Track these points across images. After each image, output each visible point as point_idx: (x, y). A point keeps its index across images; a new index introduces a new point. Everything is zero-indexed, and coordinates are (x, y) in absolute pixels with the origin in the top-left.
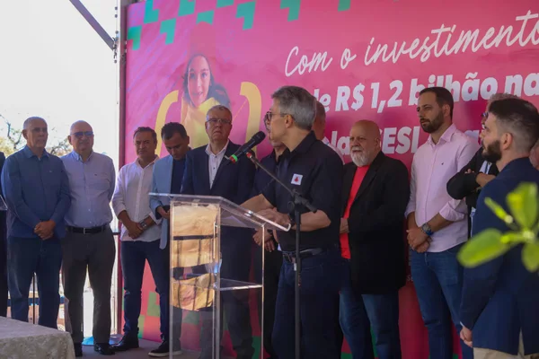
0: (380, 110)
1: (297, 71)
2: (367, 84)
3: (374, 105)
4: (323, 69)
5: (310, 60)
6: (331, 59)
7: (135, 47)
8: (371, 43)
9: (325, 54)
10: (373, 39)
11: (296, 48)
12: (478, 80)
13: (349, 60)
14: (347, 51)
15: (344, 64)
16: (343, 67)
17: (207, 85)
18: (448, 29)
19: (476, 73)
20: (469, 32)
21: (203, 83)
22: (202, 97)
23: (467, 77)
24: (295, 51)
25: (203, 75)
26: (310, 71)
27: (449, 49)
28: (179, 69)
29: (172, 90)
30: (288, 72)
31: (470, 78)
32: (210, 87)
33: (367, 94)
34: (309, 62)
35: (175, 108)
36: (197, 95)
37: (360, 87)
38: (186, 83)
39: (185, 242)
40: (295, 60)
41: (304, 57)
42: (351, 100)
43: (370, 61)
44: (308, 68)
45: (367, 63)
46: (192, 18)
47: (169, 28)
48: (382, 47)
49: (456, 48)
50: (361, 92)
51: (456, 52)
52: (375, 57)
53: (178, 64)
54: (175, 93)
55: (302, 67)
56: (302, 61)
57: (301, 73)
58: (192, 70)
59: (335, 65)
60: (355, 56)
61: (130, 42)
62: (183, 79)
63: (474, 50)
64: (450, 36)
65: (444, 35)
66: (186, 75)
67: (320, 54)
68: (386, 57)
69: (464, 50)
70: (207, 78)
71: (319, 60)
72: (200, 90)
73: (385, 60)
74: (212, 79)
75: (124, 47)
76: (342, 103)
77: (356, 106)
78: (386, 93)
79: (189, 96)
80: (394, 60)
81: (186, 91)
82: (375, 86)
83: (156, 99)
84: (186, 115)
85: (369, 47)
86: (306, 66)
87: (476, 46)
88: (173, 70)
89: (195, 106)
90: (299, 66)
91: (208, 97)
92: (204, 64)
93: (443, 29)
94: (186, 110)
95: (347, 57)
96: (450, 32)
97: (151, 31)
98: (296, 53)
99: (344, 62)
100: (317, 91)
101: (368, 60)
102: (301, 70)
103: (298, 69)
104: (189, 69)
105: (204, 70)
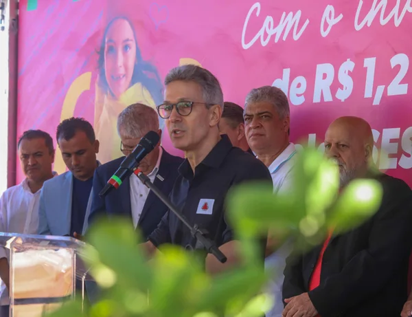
0: (377, 102)
1: (259, 41)
2: (359, 58)
3: (368, 94)
4: (296, 37)
5: (276, 24)
6: (307, 22)
9: (299, 13)
11: (257, 5)
13: (333, 22)
14: (330, 8)
15: (325, 30)
16: (324, 34)
17: (131, 63)
21: (126, 60)
22: (124, 82)
24: (256, 9)
25: (126, 47)
26: (276, 40)
28: (92, 40)
29: (82, 71)
30: (246, 42)
32: (136, 67)
33: (358, 75)
34: (275, 26)
35: (86, 98)
36: (116, 79)
37: (349, 65)
38: (102, 59)
40: (256, 24)
41: (269, 19)
42: (336, 86)
43: (363, 24)
44: (273, 36)
45: (358, 27)
50: (350, 73)
52: (369, 18)
53: (91, 32)
54: (87, 76)
55: (266, 35)
56: (266, 24)
57: (264, 44)
59: (313, 31)
60: (341, 16)
66: (103, 49)
67: (291, 14)
68: (385, 17)
70: (132, 53)
71: (291, 23)
72: (122, 71)
73: (383, 22)
74: (138, 54)
75: (15, 7)
76: (322, 90)
77: (343, 95)
78: (385, 74)
79: (106, 81)
80: (397, 23)
81: (102, 74)
82: (370, 63)
83: (61, 85)
86: (270, 32)
88: (84, 41)
89: (114, 97)
90: (261, 33)
91: (133, 83)
92: (127, 31)
94: (101, 102)
95: (330, 18)
98: (258, 14)
99: (326, 25)
100: (287, 72)
101: (359, 22)
102: (265, 40)
103: (259, 38)
104: (106, 40)
105: (128, 40)
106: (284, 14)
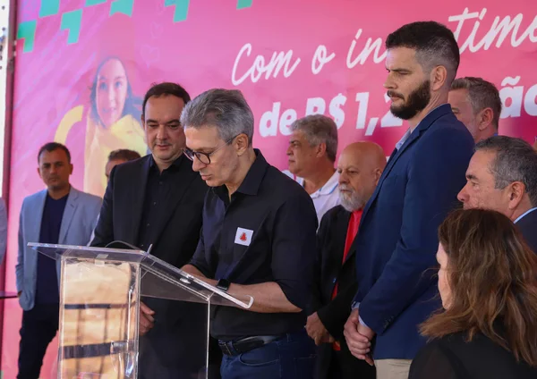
0: (370, 132)
1: (249, 77)
2: (351, 92)
3: (360, 124)
4: (287, 74)
5: (267, 62)
6: (299, 60)
7: (27, 49)
8: (358, 36)
9: (290, 53)
10: (360, 31)
11: (248, 46)
12: (521, 88)
13: (324, 60)
14: (322, 48)
15: (317, 66)
16: (315, 71)
17: (123, 97)
18: (475, 15)
19: (518, 78)
20: (507, 18)
21: (117, 95)
22: (114, 115)
23: (503, 84)
24: (247, 50)
25: (117, 84)
26: (267, 77)
27: (476, 42)
28: (84, 77)
30: (237, 79)
31: (508, 85)
32: (127, 101)
33: (350, 109)
35: (77, 129)
36: (107, 111)
37: (340, 99)
38: (93, 95)
39: (88, 312)
40: (247, 63)
41: (260, 58)
43: (355, 63)
44: (264, 74)
45: (350, 65)
47: (72, 23)
48: (373, 42)
49: (487, 41)
50: (341, 107)
51: (486, 48)
52: (363, 57)
53: (82, 72)
54: (79, 110)
55: (256, 73)
56: (256, 63)
57: (254, 80)
58: (102, 78)
60: (333, 55)
61: (21, 42)
62: (89, 90)
63: (515, 43)
64: (477, 24)
65: (468, 24)
66: (94, 85)
67: (282, 53)
69: (498, 45)
70: (123, 89)
71: (282, 62)
72: (113, 104)
73: (377, 60)
74: (129, 90)
75: (13, 49)
81: (94, 107)
82: (363, 98)
83: (54, 117)
84: (92, 139)
85: (354, 43)
86: (261, 70)
87: (517, 38)
88: (77, 78)
89: (105, 127)
90: (251, 71)
91: (124, 114)
92: (118, 69)
93: (466, 15)
94: (93, 131)
95: (322, 56)
96: (477, 19)
97: (49, 27)
98: (249, 53)
99: (318, 64)
100: (277, 106)
101: (352, 60)
102: (255, 77)
104: (99, 77)
105: (119, 77)
106: (275, 54)
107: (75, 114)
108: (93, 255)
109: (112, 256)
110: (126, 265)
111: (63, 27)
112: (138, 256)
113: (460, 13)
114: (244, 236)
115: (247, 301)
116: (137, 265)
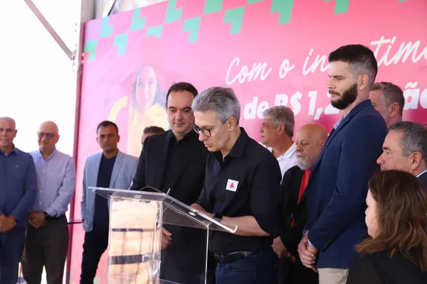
0: (317, 118)
1: (238, 80)
2: (305, 91)
3: (311, 112)
4: (263, 78)
5: (250, 69)
6: (271, 69)
7: (90, 60)
8: (310, 54)
9: (265, 64)
10: (312, 50)
11: (237, 59)
12: (419, 90)
13: (287, 70)
14: (286, 62)
15: (283, 73)
16: (282, 76)
18: (388, 41)
19: (416, 83)
20: (410, 43)
21: (150, 90)
22: (148, 103)
23: (407, 87)
24: (236, 62)
25: (150, 83)
26: (250, 80)
27: (388, 59)
29: (122, 96)
30: (229, 81)
31: (409, 88)
32: (156, 94)
33: (305, 102)
34: (249, 71)
35: (124, 111)
36: (144, 101)
37: (298, 95)
38: (134, 90)
40: (236, 70)
41: (245, 68)
43: (308, 71)
44: (247, 78)
45: (305, 73)
46: (142, 32)
47: (121, 42)
48: (320, 57)
49: (396, 59)
50: (298, 100)
51: (395, 63)
52: (313, 68)
53: (128, 73)
54: (125, 99)
55: (242, 77)
56: (242, 70)
57: (241, 82)
58: (140, 79)
59: (274, 75)
60: (294, 66)
61: (87, 54)
62: (132, 86)
63: (415, 60)
64: (390, 47)
65: (384, 47)
66: (135, 84)
67: (260, 64)
69: (403, 61)
70: (154, 86)
71: (259, 70)
72: (147, 96)
73: (323, 70)
75: (82, 58)
79: (137, 102)
81: (135, 98)
82: (313, 95)
83: (108, 104)
84: (133, 119)
85: (308, 58)
86: (245, 75)
87: (417, 56)
88: (124, 79)
89: (142, 111)
90: (239, 76)
91: (154, 103)
93: (382, 41)
94: (134, 114)
95: (286, 67)
96: (390, 44)
97: (106, 44)
98: (237, 64)
99: (283, 71)
100: (256, 99)
101: (306, 70)
102: (242, 79)
103: (238, 79)
104: (138, 78)
105: (151, 79)
106: (255, 64)
107: (122, 102)
108: (131, 196)
109: (144, 197)
110: (154, 203)
111: (115, 44)
112: (162, 197)
113: (379, 39)
114: (232, 185)
115: (233, 228)
116: (161, 202)
